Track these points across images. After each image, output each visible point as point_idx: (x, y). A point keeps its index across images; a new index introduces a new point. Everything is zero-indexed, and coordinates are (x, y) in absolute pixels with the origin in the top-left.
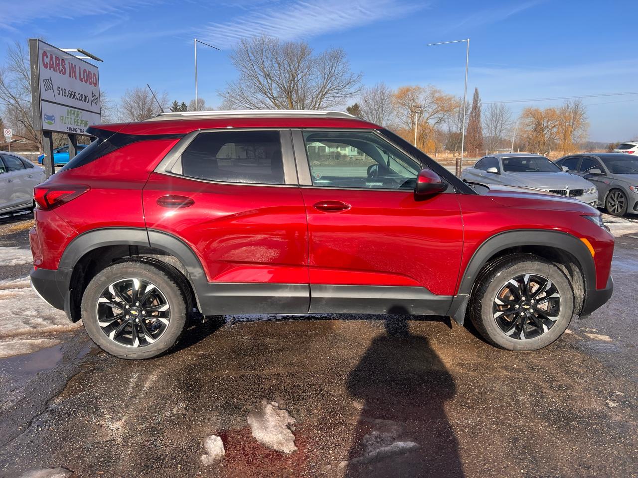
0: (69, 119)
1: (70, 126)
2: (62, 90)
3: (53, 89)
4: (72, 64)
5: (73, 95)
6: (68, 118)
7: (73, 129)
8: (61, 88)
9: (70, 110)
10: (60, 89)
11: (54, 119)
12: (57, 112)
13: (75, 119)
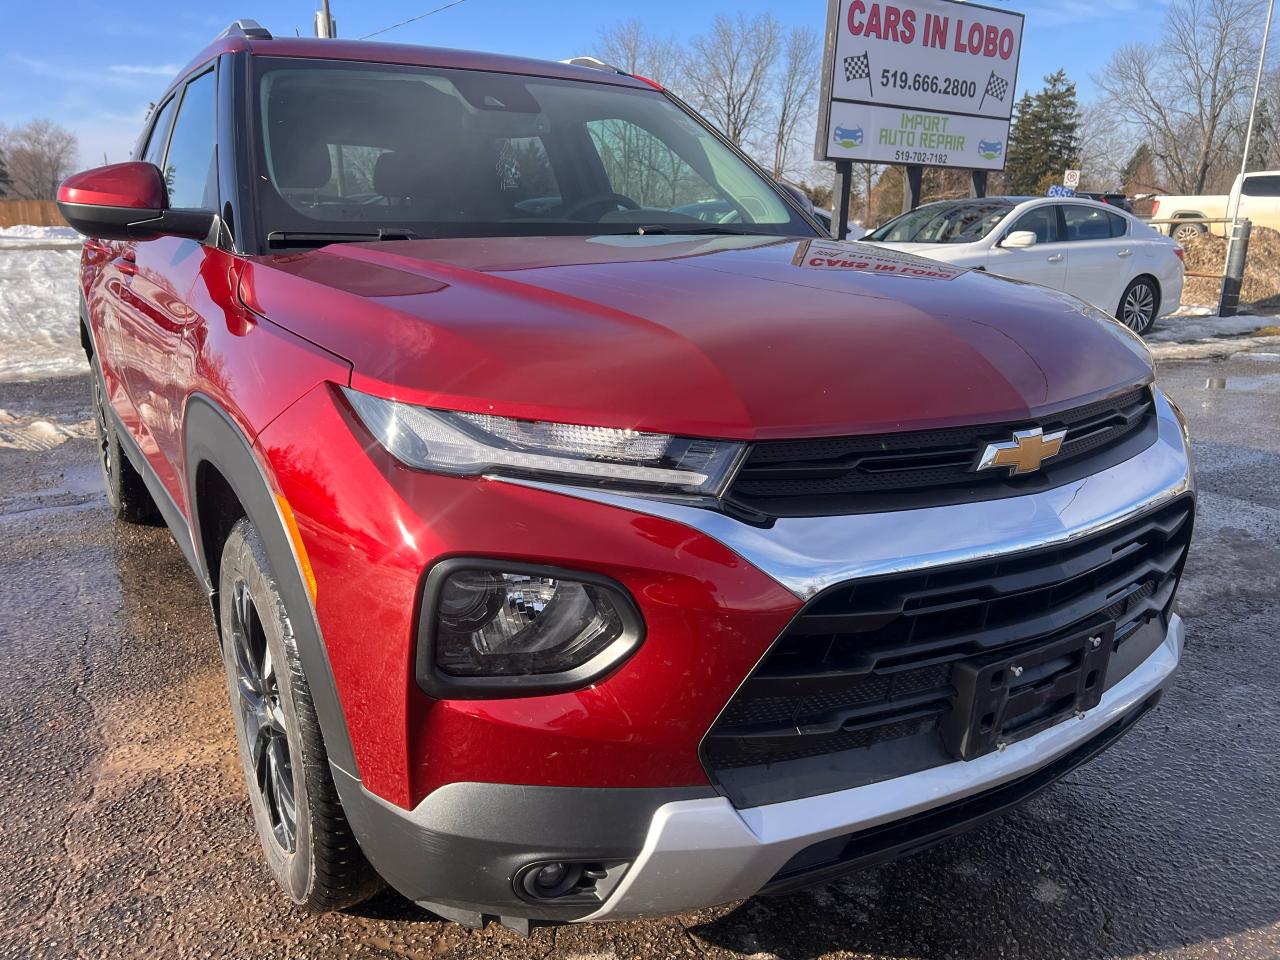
0: (905, 135)
1: (905, 148)
2: (895, 75)
3: (868, 75)
4: (937, 18)
5: (924, 83)
6: (902, 132)
7: (912, 155)
8: (892, 72)
9: (910, 117)
10: (889, 75)
11: (861, 137)
12: (873, 121)
13: (922, 134)
